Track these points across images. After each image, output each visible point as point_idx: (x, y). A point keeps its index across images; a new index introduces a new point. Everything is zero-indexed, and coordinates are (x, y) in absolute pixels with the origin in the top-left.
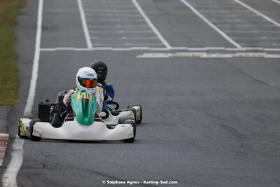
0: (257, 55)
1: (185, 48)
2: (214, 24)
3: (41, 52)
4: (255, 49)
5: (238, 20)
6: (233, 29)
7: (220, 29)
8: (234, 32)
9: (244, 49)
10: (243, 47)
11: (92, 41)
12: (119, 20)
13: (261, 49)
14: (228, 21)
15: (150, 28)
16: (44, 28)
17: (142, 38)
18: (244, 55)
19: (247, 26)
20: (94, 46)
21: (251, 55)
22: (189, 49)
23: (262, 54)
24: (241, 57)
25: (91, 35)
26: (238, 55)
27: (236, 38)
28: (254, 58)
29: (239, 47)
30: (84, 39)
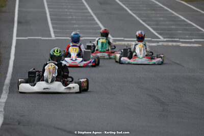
0: (174, 44)
1: (123, 38)
2: (144, 21)
3: (17, 40)
4: (173, 39)
5: (162, 19)
6: (157, 25)
7: (148, 25)
8: (158, 27)
9: (165, 40)
10: (164, 38)
11: (55, 32)
12: (74, 17)
13: (178, 39)
14: (154, 19)
15: (97, 24)
16: (19, 23)
17: (91, 31)
18: (165, 44)
19: (167, 23)
20: (56, 36)
21: (170, 44)
22: (125, 39)
23: (178, 44)
24: (163, 45)
25: (54, 28)
26: (160, 44)
27: (159, 32)
28: (173, 46)
29: (162, 38)
30: (49, 31)
